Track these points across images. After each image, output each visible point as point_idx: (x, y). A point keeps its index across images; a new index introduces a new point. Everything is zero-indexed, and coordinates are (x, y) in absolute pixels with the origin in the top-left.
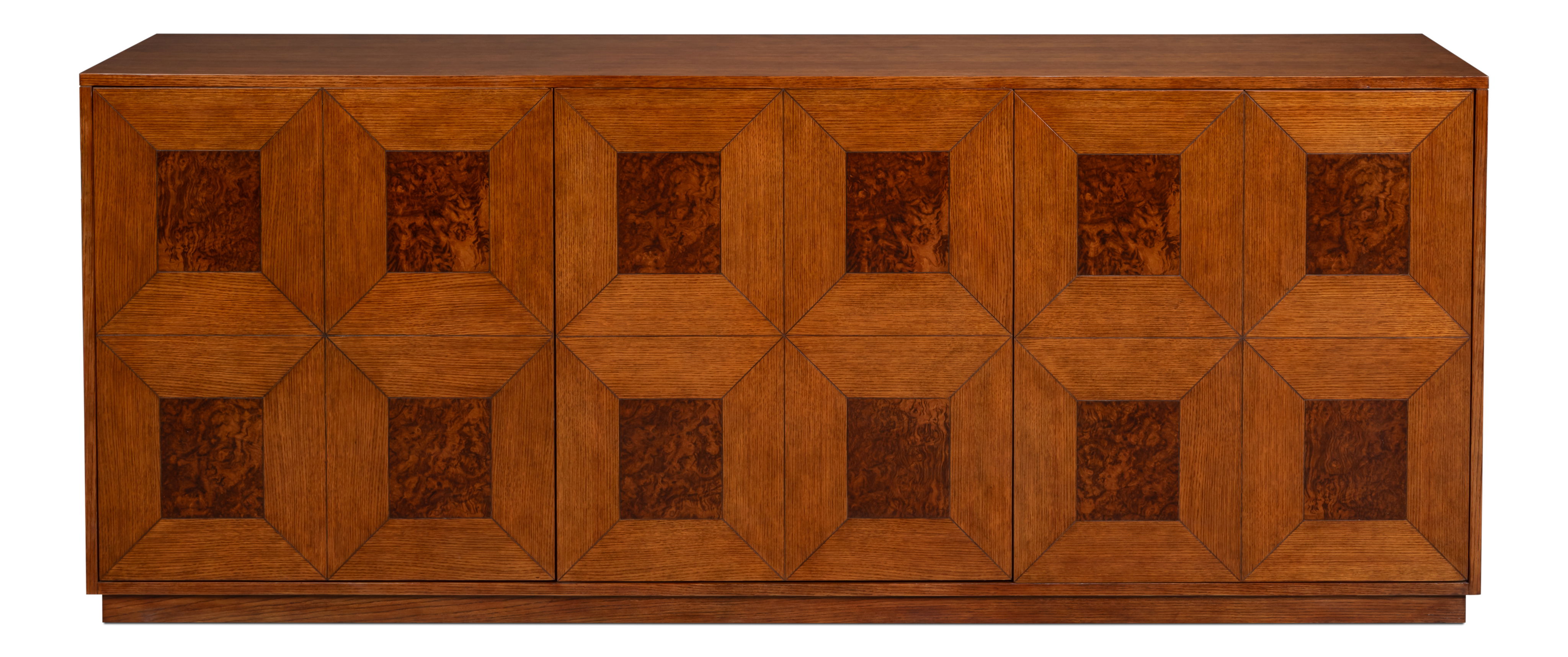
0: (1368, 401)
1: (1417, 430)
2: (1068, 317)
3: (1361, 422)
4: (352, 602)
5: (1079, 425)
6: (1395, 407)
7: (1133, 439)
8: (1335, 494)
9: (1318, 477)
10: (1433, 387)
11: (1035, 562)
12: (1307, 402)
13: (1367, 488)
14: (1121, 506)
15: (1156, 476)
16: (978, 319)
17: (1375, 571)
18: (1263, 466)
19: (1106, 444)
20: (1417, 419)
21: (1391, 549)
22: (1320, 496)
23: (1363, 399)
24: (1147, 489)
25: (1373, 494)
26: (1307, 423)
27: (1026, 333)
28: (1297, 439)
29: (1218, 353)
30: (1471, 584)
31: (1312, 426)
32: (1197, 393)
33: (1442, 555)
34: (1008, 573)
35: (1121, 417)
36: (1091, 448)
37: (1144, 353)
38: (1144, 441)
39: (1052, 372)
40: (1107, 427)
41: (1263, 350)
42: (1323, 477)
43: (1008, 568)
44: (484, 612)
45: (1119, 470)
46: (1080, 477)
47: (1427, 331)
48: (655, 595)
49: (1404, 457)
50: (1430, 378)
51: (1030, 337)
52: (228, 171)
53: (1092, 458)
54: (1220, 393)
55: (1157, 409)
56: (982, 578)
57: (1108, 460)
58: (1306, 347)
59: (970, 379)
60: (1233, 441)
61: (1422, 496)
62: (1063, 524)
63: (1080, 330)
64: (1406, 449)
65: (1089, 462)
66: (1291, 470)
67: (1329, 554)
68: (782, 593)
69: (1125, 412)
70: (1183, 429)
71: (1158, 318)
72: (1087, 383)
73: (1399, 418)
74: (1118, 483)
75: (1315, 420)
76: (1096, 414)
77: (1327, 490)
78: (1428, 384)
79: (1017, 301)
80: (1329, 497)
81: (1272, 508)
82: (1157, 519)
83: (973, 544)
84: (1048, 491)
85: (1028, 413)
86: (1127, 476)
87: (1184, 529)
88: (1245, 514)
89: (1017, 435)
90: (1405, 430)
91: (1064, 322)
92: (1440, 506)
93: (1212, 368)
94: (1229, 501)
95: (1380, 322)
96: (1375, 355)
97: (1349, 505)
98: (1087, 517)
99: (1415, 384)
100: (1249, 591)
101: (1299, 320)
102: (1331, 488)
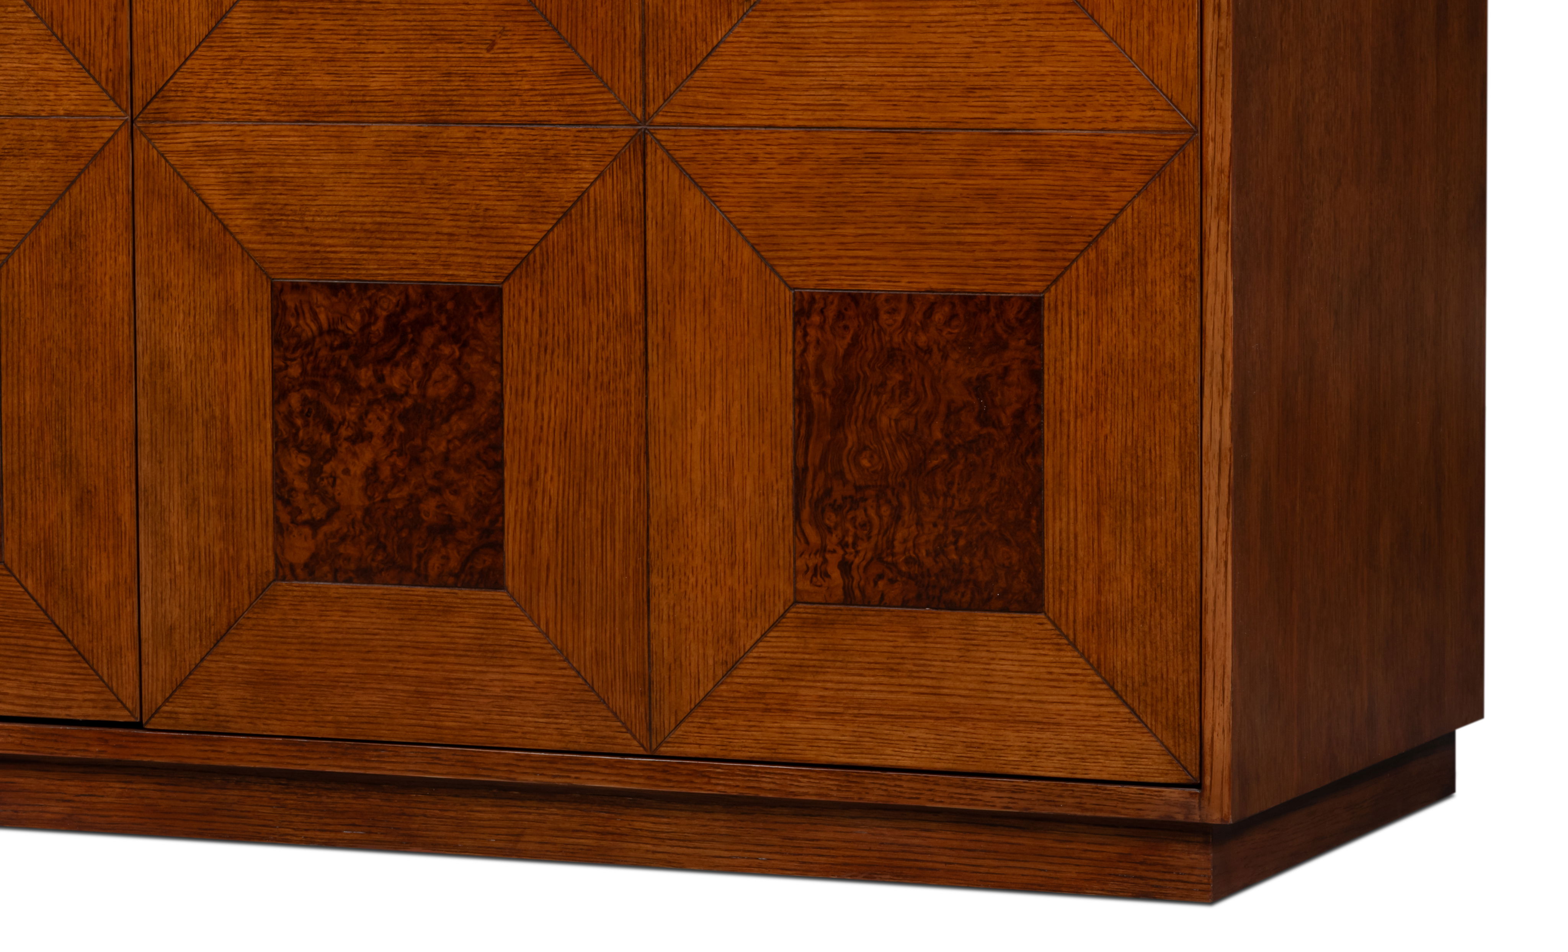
0: (945, 298)
1: (1066, 376)
2: (248, 71)
3: (928, 351)
5: (276, 342)
6: (1011, 314)
7: (395, 381)
8: (869, 538)
9: (828, 492)
10: (1105, 263)
11: (186, 678)
12: (799, 298)
13: (946, 526)
14: (373, 547)
15: (452, 475)
16: (53, 75)
17: (969, 746)
18: (696, 457)
19: (337, 391)
20: (1066, 348)
21: (1007, 688)
22: (833, 540)
23: (932, 291)
24: (430, 506)
25: (962, 542)
26: (799, 350)
27: (158, 111)
28: (776, 391)
29: (587, 165)
30: (1207, 793)
31: (811, 358)
32: (542, 267)
33: (1133, 711)
34: (129, 704)
35: (369, 325)
36: (305, 400)
37: (420, 163)
38: (422, 386)
39: (216, 207)
40: (340, 347)
41: (692, 160)
42: (838, 494)
43: (128, 692)
45: (367, 456)
46: (282, 471)
47: (1089, 114)
49: (1036, 447)
50: (1095, 240)
51: (167, 120)
53: (306, 425)
54: (593, 268)
55: (450, 306)
56: (75, 713)
57: (344, 432)
58: (795, 153)
59: (38, 223)
60: (627, 392)
61: (1081, 553)
62: (245, 587)
63: (275, 103)
64: (1040, 427)
65: (301, 434)
66: (762, 470)
67: (858, 695)
69: (378, 311)
70: (511, 357)
71: (449, 74)
72: (292, 235)
73: (1022, 343)
74: (365, 489)
75: (818, 342)
76: (315, 317)
77: (849, 526)
78: (1092, 255)
79: (138, 30)
80: (854, 544)
81: (721, 567)
82: (455, 586)
83: (54, 631)
84: (213, 503)
85: (165, 309)
86: (385, 472)
87: (517, 611)
88: (655, 580)
89: (144, 361)
90: (1036, 377)
91: (241, 84)
92: (1127, 580)
93: (575, 203)
94: (619, 546)
95: (972, 89)
96: (961, 176)
97: (904, 569)
98: (299, 571)
99: (1060, 255)
100: (669, 781)
101: (777, 81)
102: (859, 520)
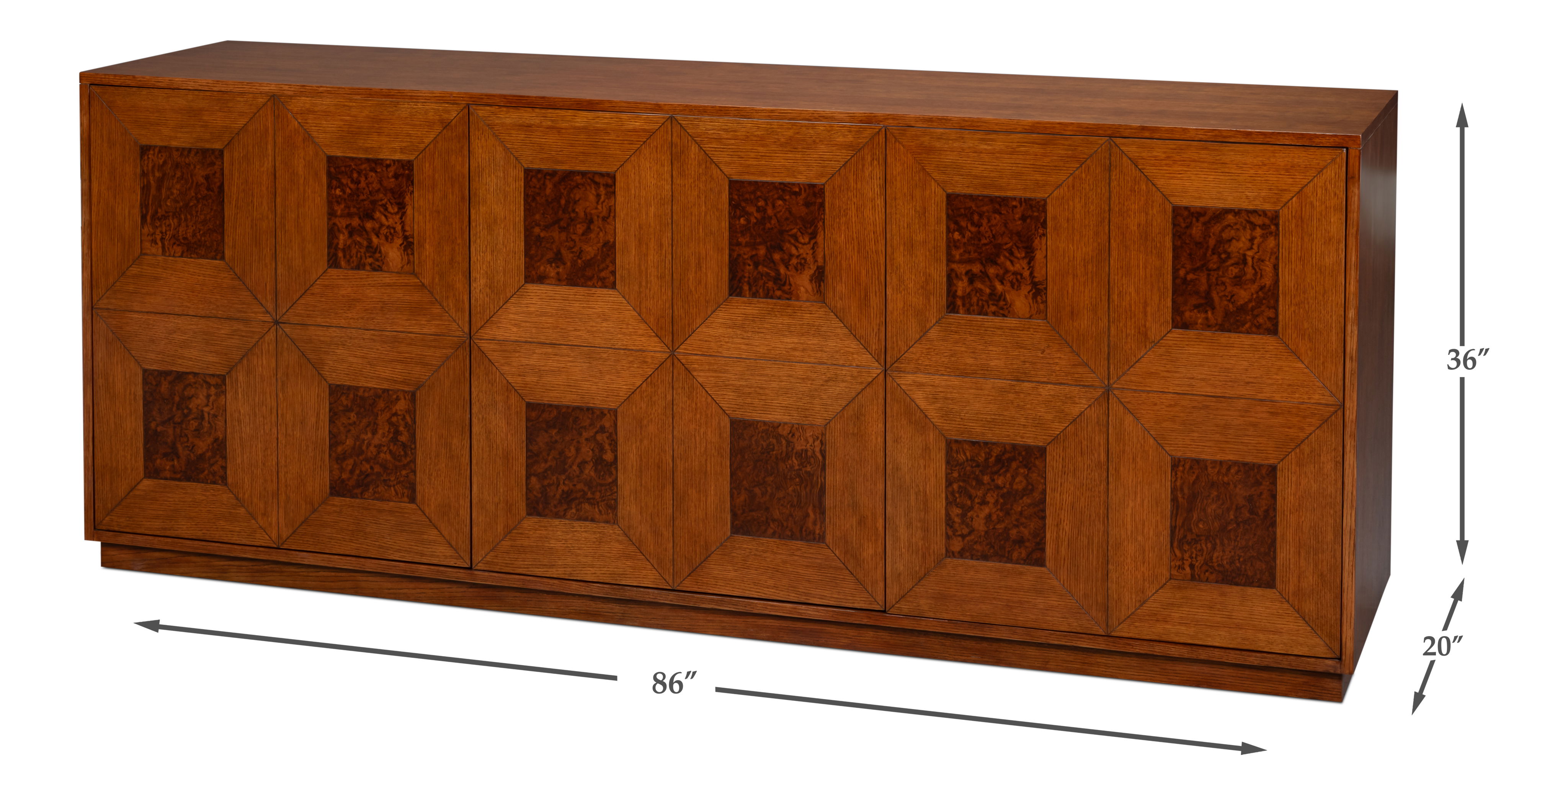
0: (1235, 463)
1: (1286, 497)
2: (937, 354)
3: (1228, 484)
4: (303, 570)
5: (948, 463)
6: (1264, 471)
7: (1000, 481)
8: (1202, 555)
9: (1185, 537)
10: (1303, 454)
11: (906, 594)
12: (1173, 459)
13: (1235, 553)
14: (988, 547)
15: (1023, 520)
16: (851, 350)
17: (1244, 639)
18: (1129, 520)
19: (974, 484)
20: (1286, 486)
21: (1260, 617)
22: (1186, 556)
23: (1230, 460)
24: (1014, 532)
25: (1241, 559)
26: (1173, 480)
27: (897, 367)
28: (1163, 496)
29: (1084, 402)
30: (1343, 662)
31: (1178, 484)
32: (1064, 440)
33: (1312, 629)
34: (880, 603)
35: (988, 459)
36: (960, 487)
37: (1011, 396)
38: (1011, 484)
39: (922, 407)
40: (976, 467)
41: (1128, 402)
42: (1189, 537)
43: (880, 598)
44: (414, 591)
45: (987, 510)
46: (949, 514)
47: (1297, 396)
48: (557, 590)
49: (1273, 524)
50: (1299, 445)
51: (901, 371)
52: (198, 167)
53: (960, 496)
54: (1086, 443)
55: (1024, 453)
56: (856, 605)
57: (977, 500)
58: (1173, 403)
59: (844, 409)
60: (1100, 492)
61: (1291, 566)
62: (932, 559)
63: (948, 368)
64: (1275, 516)
65: (958, 500)
66: (1157, 526)
67: (1196, 616)
68: (671, 601)
69: (992, 453)
70: (1050, 475)
71: (1024, 362)
72: (955, 421)
73: (1268, 483)
74: (985, 524)
75: (1181, 477)
76: (965, 454)
77: (1194, 550)
78: (1298, 451)
79: (889, 335)
80: (1196, 558)
81: (1139, 563)
82: (1024, 564)
83: (848, 572)
84: (919, 525)
85: (899, 446)
86: (994, 517)
87: (1051, 575)
88: (1110, 567)
89: (889, 467)
90: (1274, 497)
91: (934, 359)
92: (1311, 578)
93: (1078, 416)
94: (1095, 552)
95: (1248, 383)
96: (1243, 416)
97: (1217, 568)
98: (956, 554)
99: (1284, 450)
100: (1115, 646)
101: (1165, 374)
102: (1198, 548)
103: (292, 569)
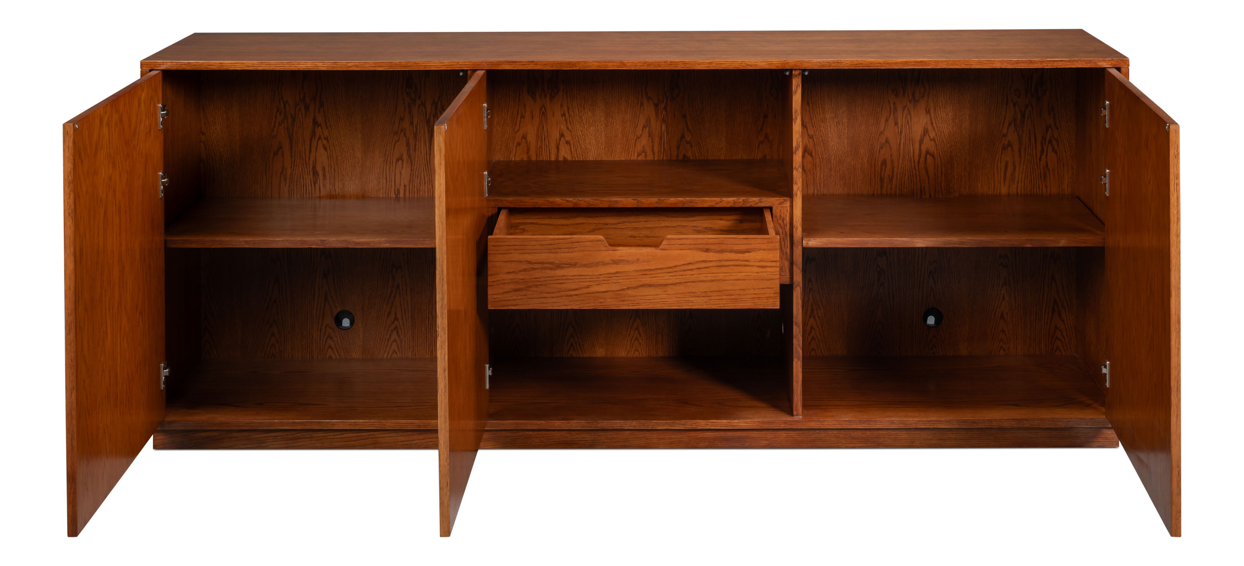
103: (320, 434)
